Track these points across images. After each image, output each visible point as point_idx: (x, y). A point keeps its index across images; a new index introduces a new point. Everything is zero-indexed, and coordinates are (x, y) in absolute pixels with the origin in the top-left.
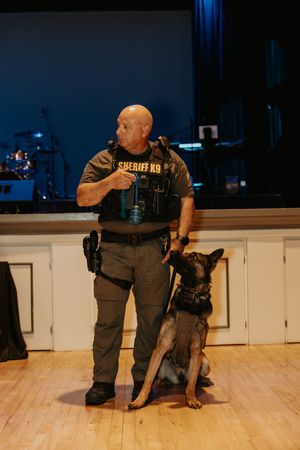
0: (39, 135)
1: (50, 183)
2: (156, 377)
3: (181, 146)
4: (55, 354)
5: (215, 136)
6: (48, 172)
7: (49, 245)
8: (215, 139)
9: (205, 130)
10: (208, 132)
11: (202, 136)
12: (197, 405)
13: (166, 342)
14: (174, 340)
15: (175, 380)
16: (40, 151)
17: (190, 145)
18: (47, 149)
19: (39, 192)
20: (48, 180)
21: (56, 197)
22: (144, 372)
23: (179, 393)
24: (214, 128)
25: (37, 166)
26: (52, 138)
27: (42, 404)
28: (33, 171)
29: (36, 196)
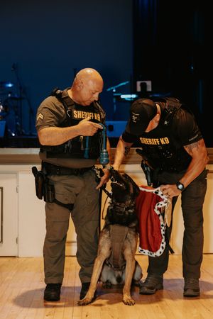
0: (10, 85)
1: (18, 123)
2: (99, 280)
3: (123, 96)
4: (20, 259)
5: (149, 89)
6: (16, 114)
7: (16, 173)
8: (149, 92)
9: (141, 85)
10: (144, 86)
11: (139, 89)
12: (132, 303)
13: (105, 251)
14: (110, 249)
15: (114, 281)
16: (11, 98)
17: (129, 96)
18: (16, 96)
19: (9, 130)
20: (16, 122)
21: (23, 134)
22: (90, 276)
23: (117, 292)
24: (149, 83)
25: (8, 110)
26: (21, 88)
27: (8, 300)
28: (5, 113)
29: (7, 133)
